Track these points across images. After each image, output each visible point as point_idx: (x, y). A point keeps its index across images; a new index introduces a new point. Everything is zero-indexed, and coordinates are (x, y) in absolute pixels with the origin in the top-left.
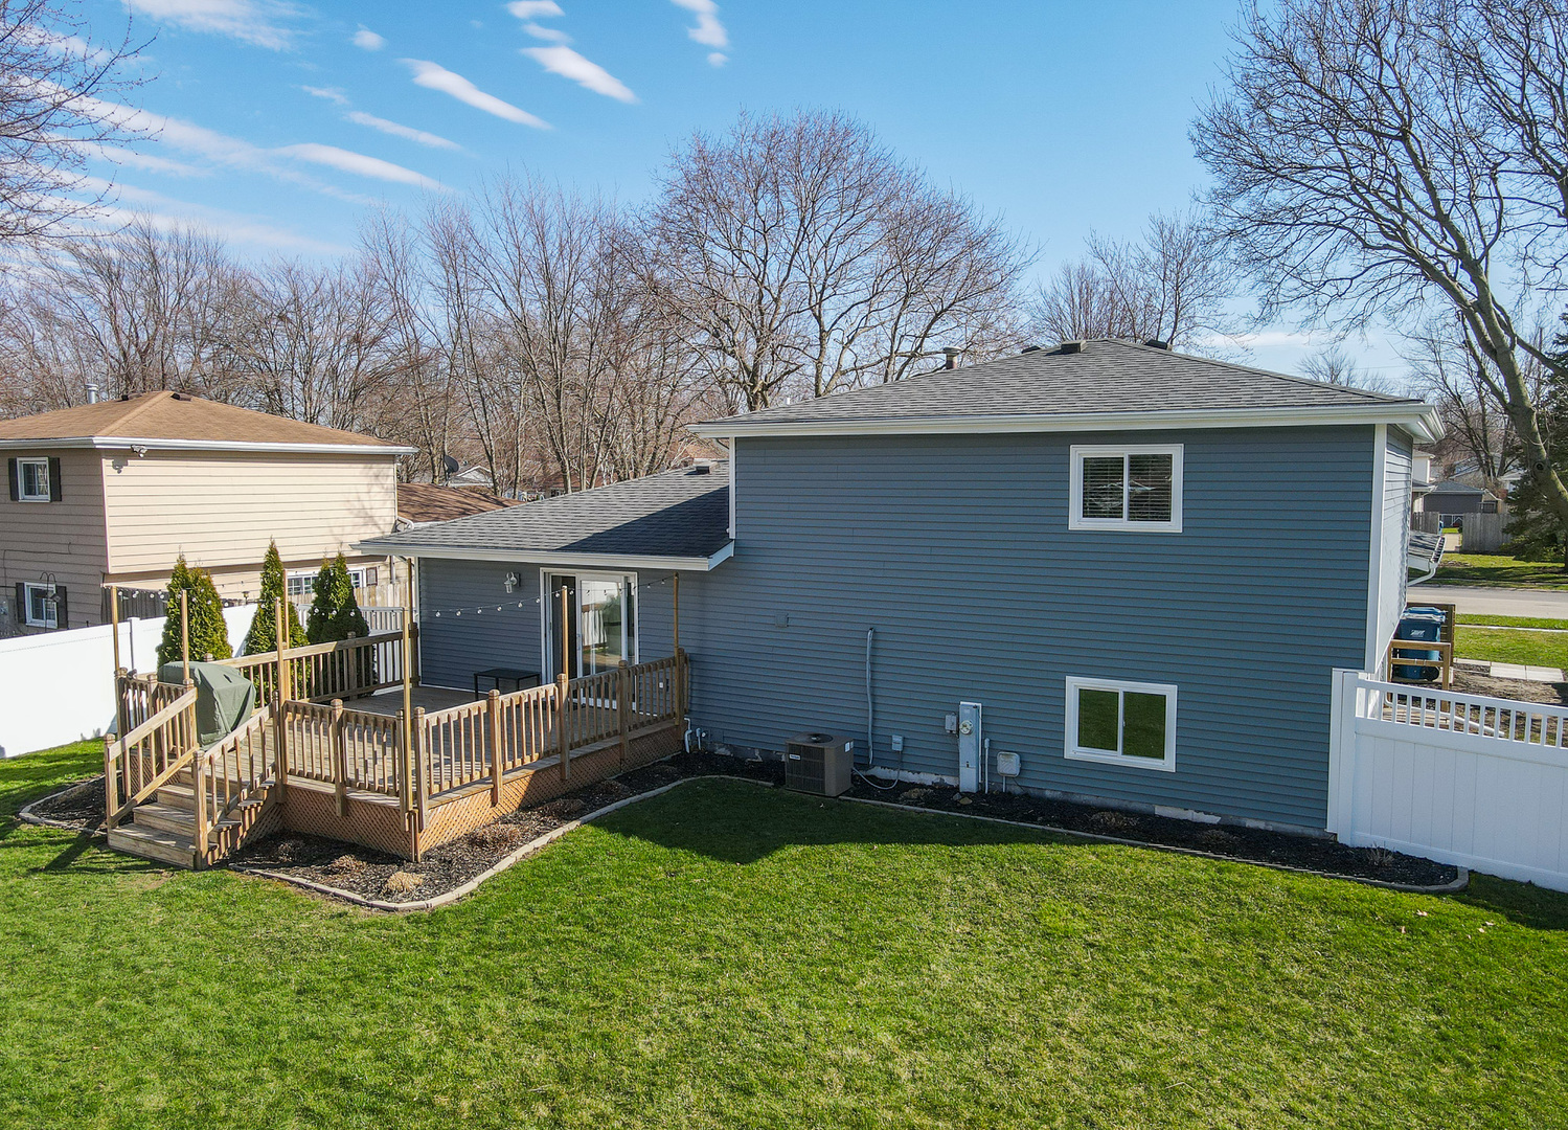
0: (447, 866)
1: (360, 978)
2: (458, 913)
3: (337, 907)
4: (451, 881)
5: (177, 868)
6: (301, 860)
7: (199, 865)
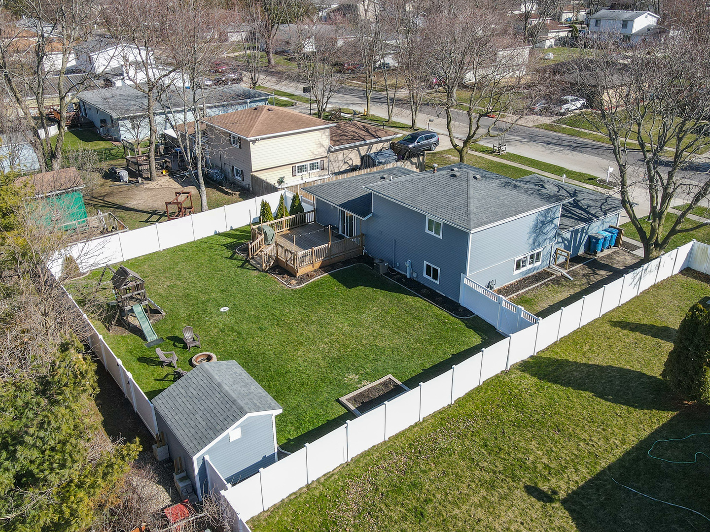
0: (301, 280)
1: (281, 300)
2: (299, 290)
3: (282, 285)
4: (301, 283)
5: (260, 271)
6: (279, 274)
7: (263, 271)
